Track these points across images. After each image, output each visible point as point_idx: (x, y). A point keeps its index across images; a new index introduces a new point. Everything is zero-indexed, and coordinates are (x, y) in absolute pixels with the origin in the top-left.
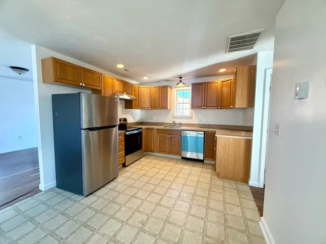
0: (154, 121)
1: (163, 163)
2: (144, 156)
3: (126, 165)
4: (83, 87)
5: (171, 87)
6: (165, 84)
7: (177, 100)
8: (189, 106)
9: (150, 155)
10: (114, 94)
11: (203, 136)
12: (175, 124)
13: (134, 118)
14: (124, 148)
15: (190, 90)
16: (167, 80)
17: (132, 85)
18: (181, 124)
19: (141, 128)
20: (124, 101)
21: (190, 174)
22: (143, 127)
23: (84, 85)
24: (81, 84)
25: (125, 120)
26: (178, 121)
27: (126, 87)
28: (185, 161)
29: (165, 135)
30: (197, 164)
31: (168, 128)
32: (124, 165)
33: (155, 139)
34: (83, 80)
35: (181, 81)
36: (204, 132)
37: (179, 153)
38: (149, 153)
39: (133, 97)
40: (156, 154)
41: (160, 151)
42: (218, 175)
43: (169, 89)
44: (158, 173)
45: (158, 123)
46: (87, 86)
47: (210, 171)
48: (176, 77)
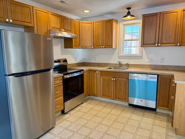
0: (97, 61)
1: (107, 110)
2: (85, 101)
3: (66, 111)
4: (11, 23)
5: (117, 21)
6: (110, 17)
7: (124, 37)
8: (138, 43)
9: (93, 99)
10: (49, 32)
11: (156, 80)
12: (120, 65)
13: (75, 58)
14: (62, 94)
15: (140, 23)
16: (112, 13)
17: (71, 20)
18: (128, 65)
19: (83, 70)
20: (63, 40)
21: (139, 127)
22: (85, 68)
23: (11, 21)
24: (7, 20)
25: (65, 61)
26: (124, 62)
27: (64, 23)
28: (132, 109)
29: (109, 78)
30: (147, 113)
31: (113, 70)
32: (63, 112)
33: (99, 82)
34: (10, 15)
35: (129, 13)
36: (158, 75)
37: (126, 99)
38: (91, 97)
39: (73, 35)
40: (99, 98)
41: (104, 96)
42: (176, 131)
43: (114, 24)
44: (100, 123)
45: (102, 64)
46: (16, 22)
47: (165, 124)
48: (123, 8)
